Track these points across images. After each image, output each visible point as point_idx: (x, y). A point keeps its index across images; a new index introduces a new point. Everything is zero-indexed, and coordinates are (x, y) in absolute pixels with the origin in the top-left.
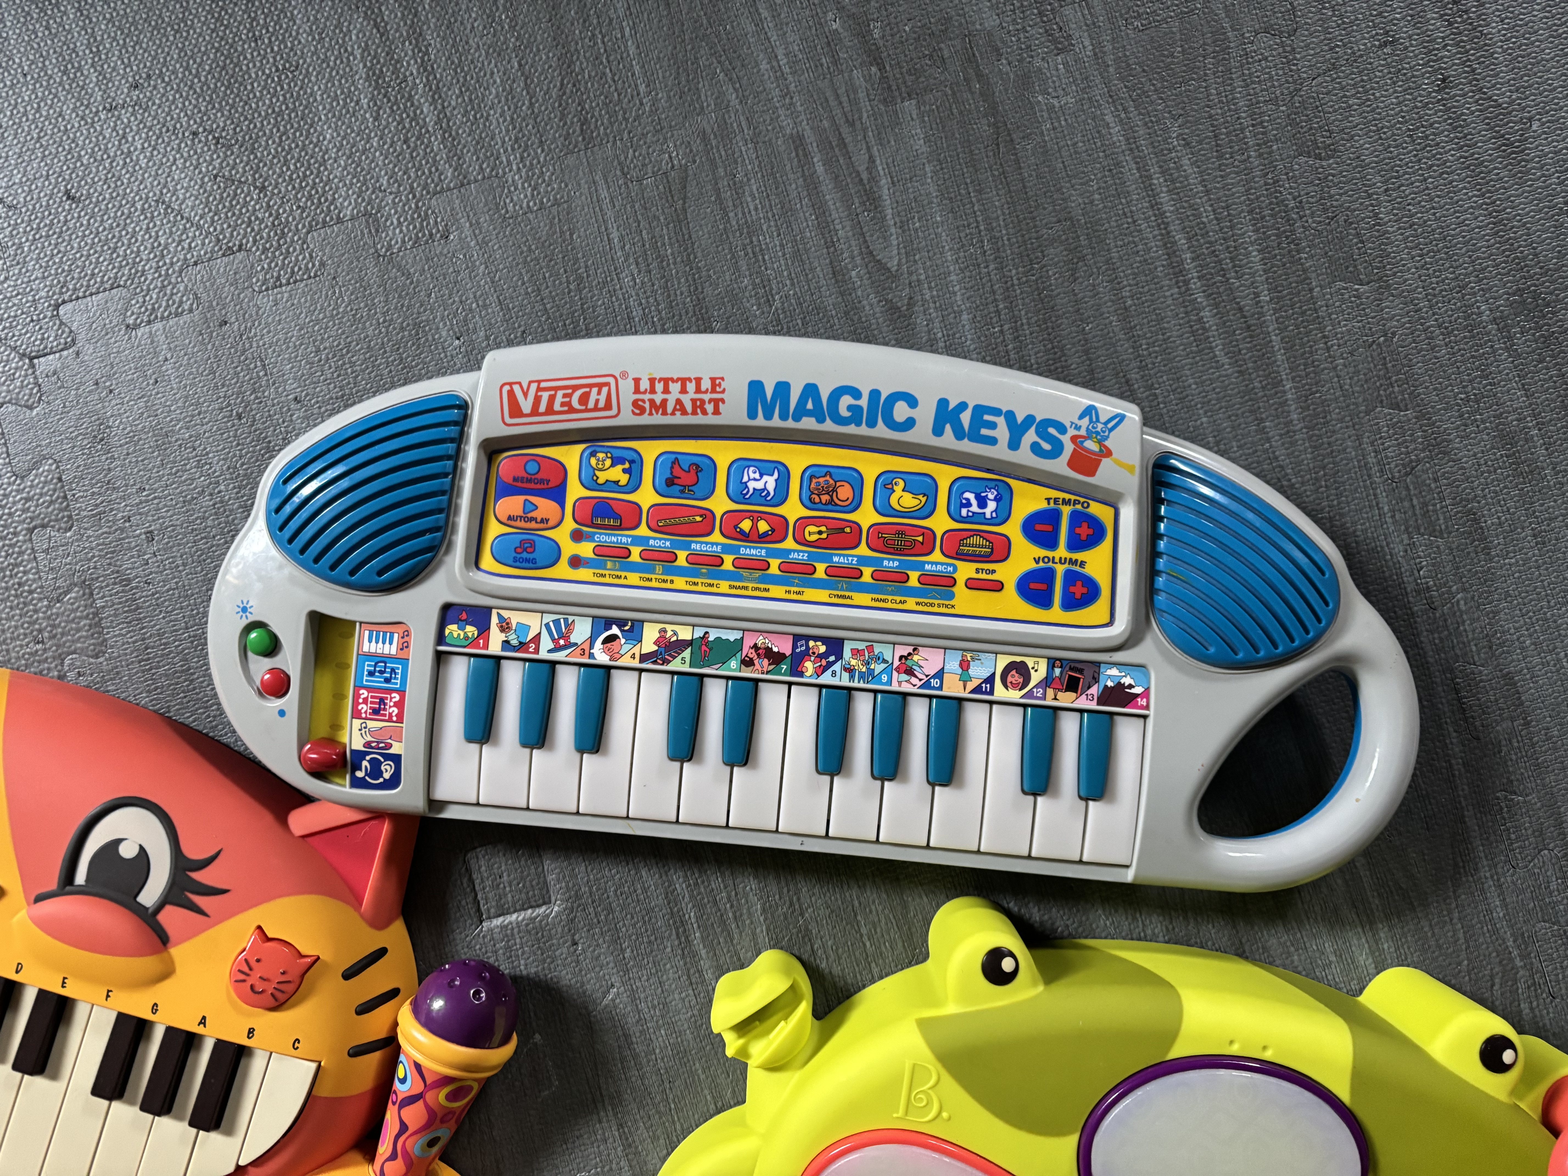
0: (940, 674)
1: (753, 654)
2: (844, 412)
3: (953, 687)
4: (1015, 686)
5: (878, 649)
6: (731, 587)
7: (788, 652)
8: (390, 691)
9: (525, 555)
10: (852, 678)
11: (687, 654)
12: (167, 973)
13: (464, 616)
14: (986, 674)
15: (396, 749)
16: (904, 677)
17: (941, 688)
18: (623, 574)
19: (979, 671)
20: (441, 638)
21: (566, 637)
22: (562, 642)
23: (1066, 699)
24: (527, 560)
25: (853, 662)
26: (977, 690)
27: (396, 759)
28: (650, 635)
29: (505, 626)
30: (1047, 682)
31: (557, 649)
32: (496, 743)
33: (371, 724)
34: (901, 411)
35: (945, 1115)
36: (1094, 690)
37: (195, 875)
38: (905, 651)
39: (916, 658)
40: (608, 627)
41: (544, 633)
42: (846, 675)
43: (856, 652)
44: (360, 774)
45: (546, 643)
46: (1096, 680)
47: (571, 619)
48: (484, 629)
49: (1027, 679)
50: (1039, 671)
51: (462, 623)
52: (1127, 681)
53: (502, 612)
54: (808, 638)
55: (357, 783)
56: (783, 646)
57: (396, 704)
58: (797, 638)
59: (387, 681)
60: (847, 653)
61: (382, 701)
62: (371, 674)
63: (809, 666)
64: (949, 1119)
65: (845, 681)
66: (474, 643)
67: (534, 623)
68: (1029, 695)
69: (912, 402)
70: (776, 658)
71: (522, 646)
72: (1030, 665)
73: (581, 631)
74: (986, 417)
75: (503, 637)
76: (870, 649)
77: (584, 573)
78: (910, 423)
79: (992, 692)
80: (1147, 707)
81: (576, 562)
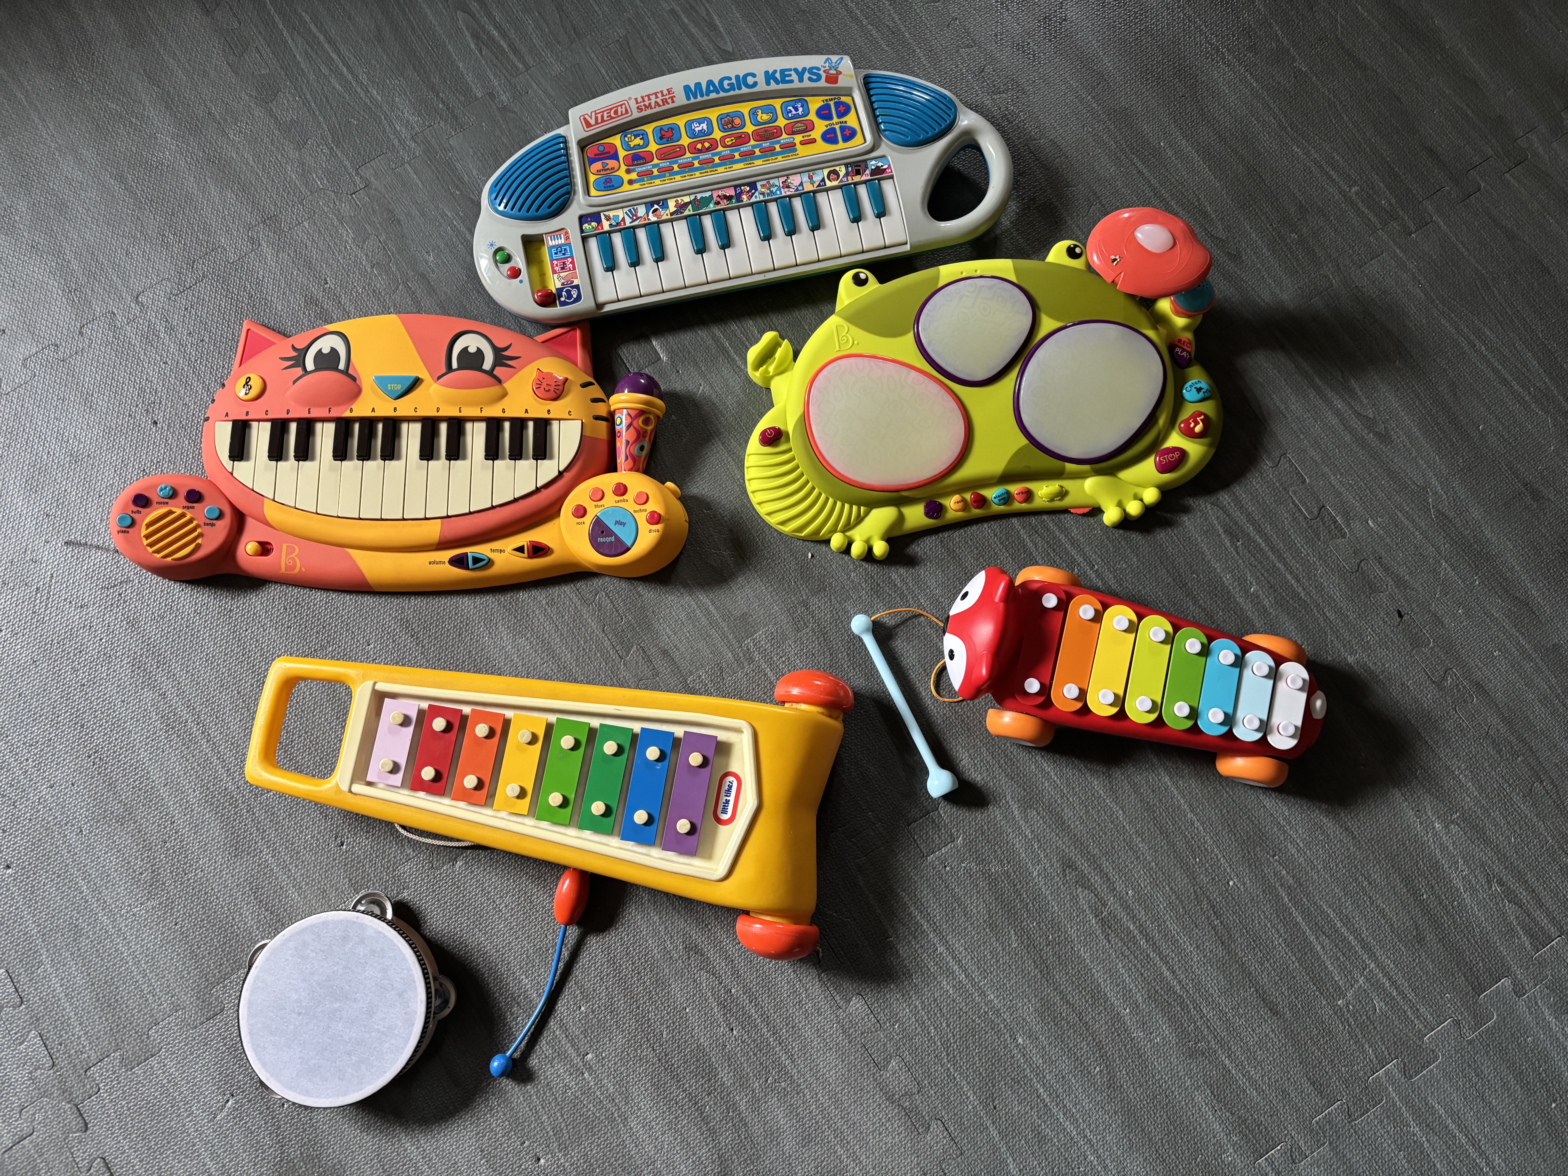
0: (801, 184)
1: (719, 199)
2: (727, 87)
3: (808, 187)
4: (834, 180)
5: (772, 182)
6: (701, 173)
7: (734, 194)
8: (566, 258)
9: (608, 184)
10: (764, 196)
11: (690, 207)
12: (505, 394)
13: (589, 219)
14: (820, 178)
15: (576, 282)
16: (786, 190)
17: (803, 189)
18: (652, 181)
19: (817, 178)
20: (582, 231)
21: (636, 216)
22: (635, 218)
23: (857, 179)
24: (610, 186)
25: (763, 190)
26: (819, 185)
27: (577, 287)
28: (672, 204)
29: (608, 218)
30: (847, 174)
31: (633, 221)
32: (619, 269)
33: (562, 274)
34: (750, 80)
35: (856, 342)
36: (868, 172)
37: (505, 353)
38: (782, 179)
39: (789, 181)
40: (652, 206)
41: (626, 216)
42: (761, 196)
43: (763, 186)
44: (563, 299)
45: (628, 221)
46: (867, 167)
47: (635, 207)
48: (599, 222)
49: (838, 176)
50: (842, 171)
51: (589, 222)
52: (880, 164)
53: (605, 213)
54: (740, 186)
55: (563, 304)
56: (731, 192)
57: (571, 263)
58: (735, 187)
59: (564, 254)
60: (759, 187)
61: (564, 263)
62: (556, 254)
63: (744, 197)
64: (858, 344)
65: (762, 198)
66: (597, 228)
67: (620, 213)
68: (841, 180)
69: (754, 75)
70: (729, 198)
71: (618, 224)
72: (838, 170)
73: (641, 211)
74: (786, 73)
75: (608, 223)
76: (768, 183)
77: (636, 186)
78: (755, 84)
79: (825, 185)
80: (892, 172)
81: (631, 182)
